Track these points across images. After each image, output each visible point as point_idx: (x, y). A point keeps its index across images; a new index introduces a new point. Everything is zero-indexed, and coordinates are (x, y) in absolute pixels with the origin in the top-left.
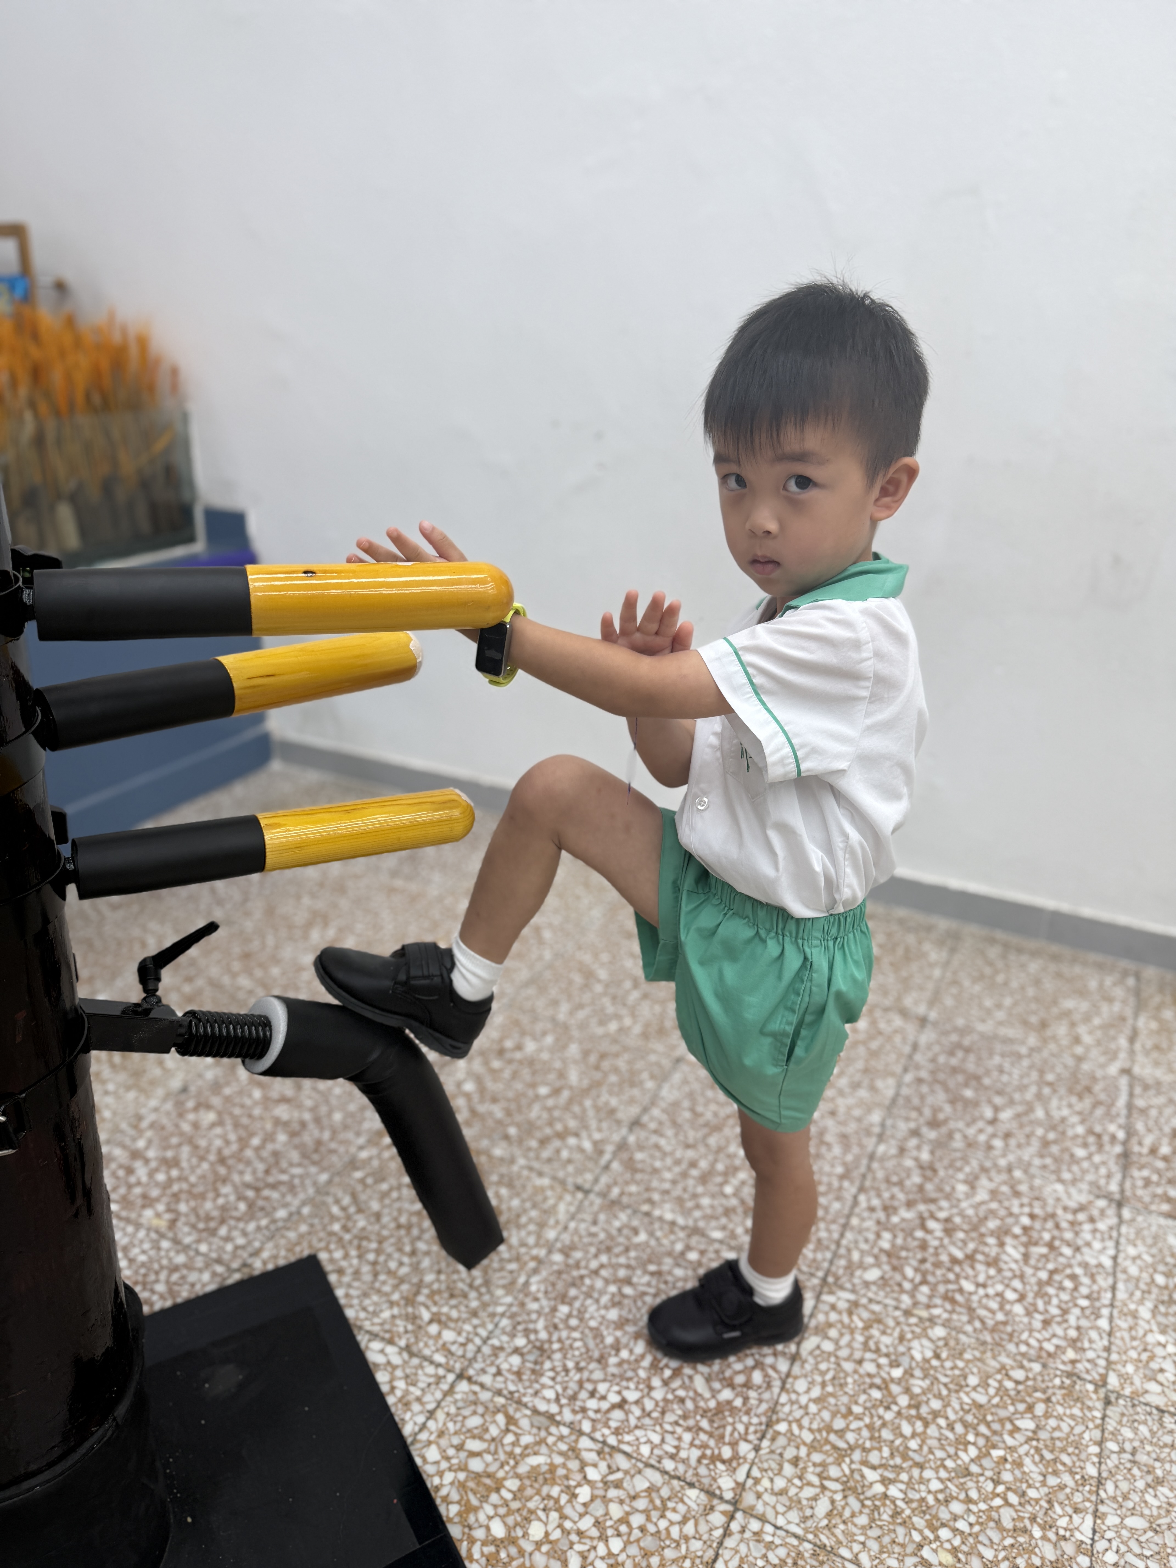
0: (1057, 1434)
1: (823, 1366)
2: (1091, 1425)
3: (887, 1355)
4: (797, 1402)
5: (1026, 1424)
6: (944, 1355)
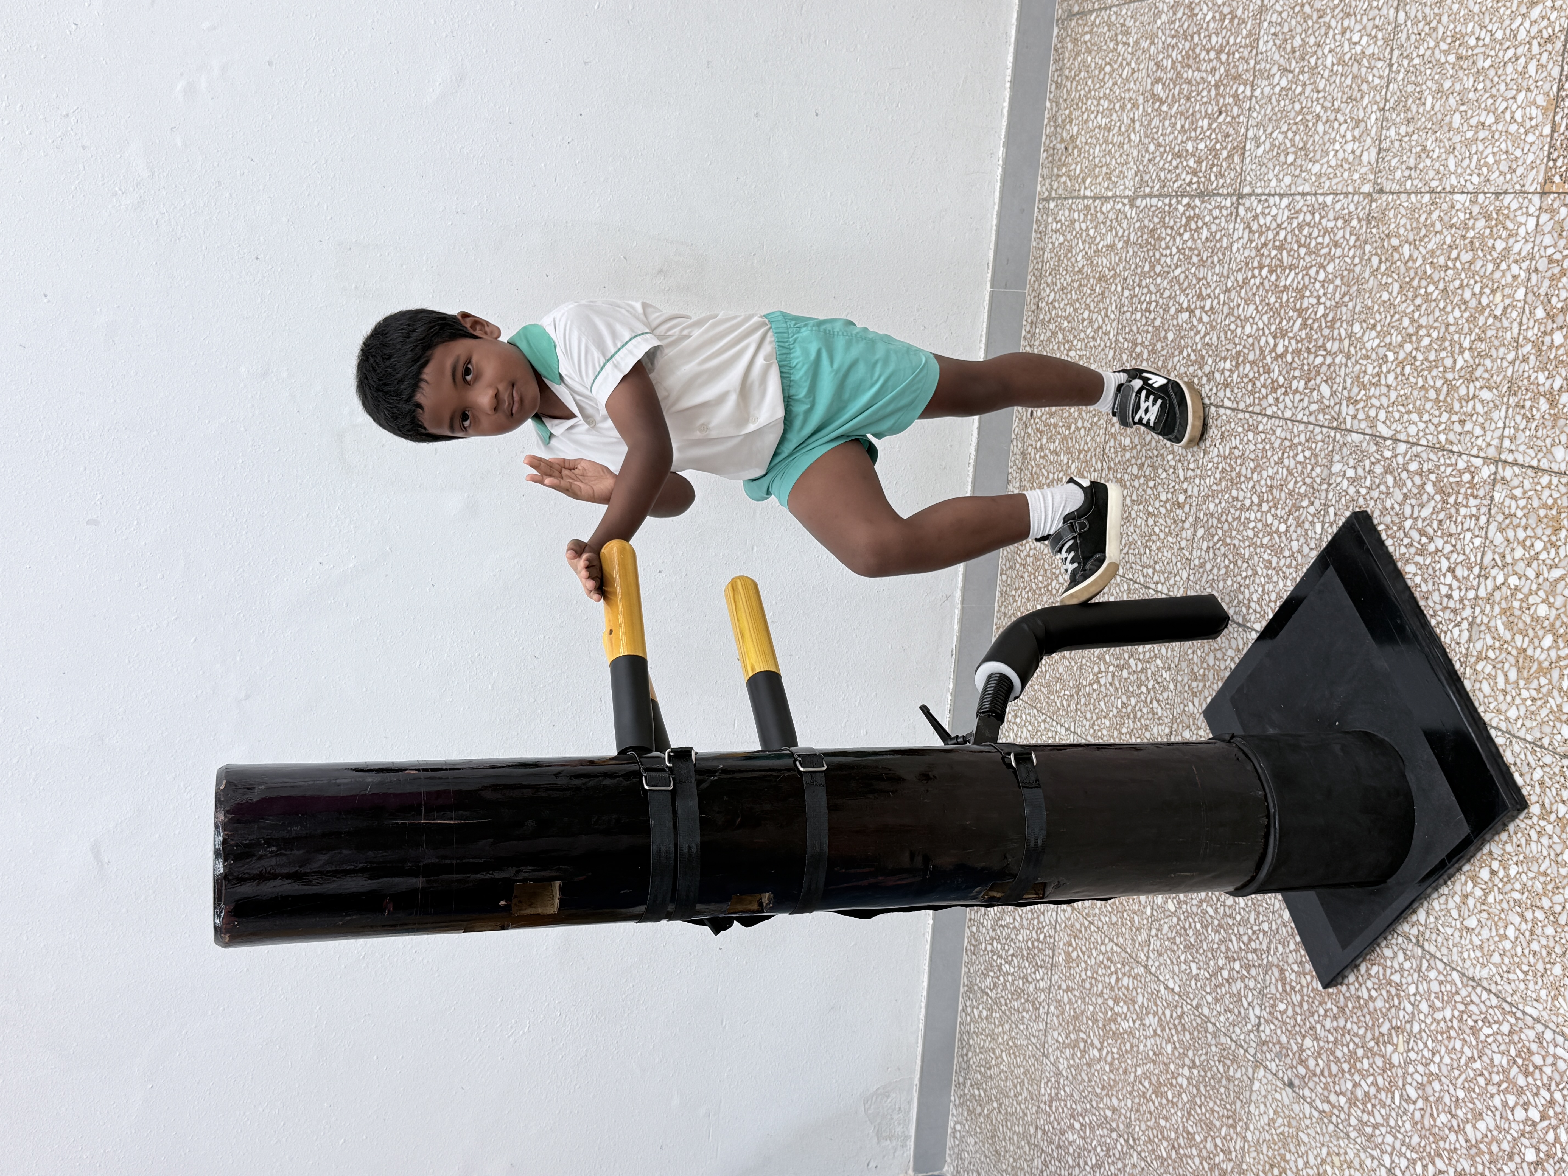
0: (1409, 227)
1: (1397, 415)
2: (1398, 202)
3: (1380, 367)
4: (1423, 430)
5: (1406, 250)
6: (1372, 321)
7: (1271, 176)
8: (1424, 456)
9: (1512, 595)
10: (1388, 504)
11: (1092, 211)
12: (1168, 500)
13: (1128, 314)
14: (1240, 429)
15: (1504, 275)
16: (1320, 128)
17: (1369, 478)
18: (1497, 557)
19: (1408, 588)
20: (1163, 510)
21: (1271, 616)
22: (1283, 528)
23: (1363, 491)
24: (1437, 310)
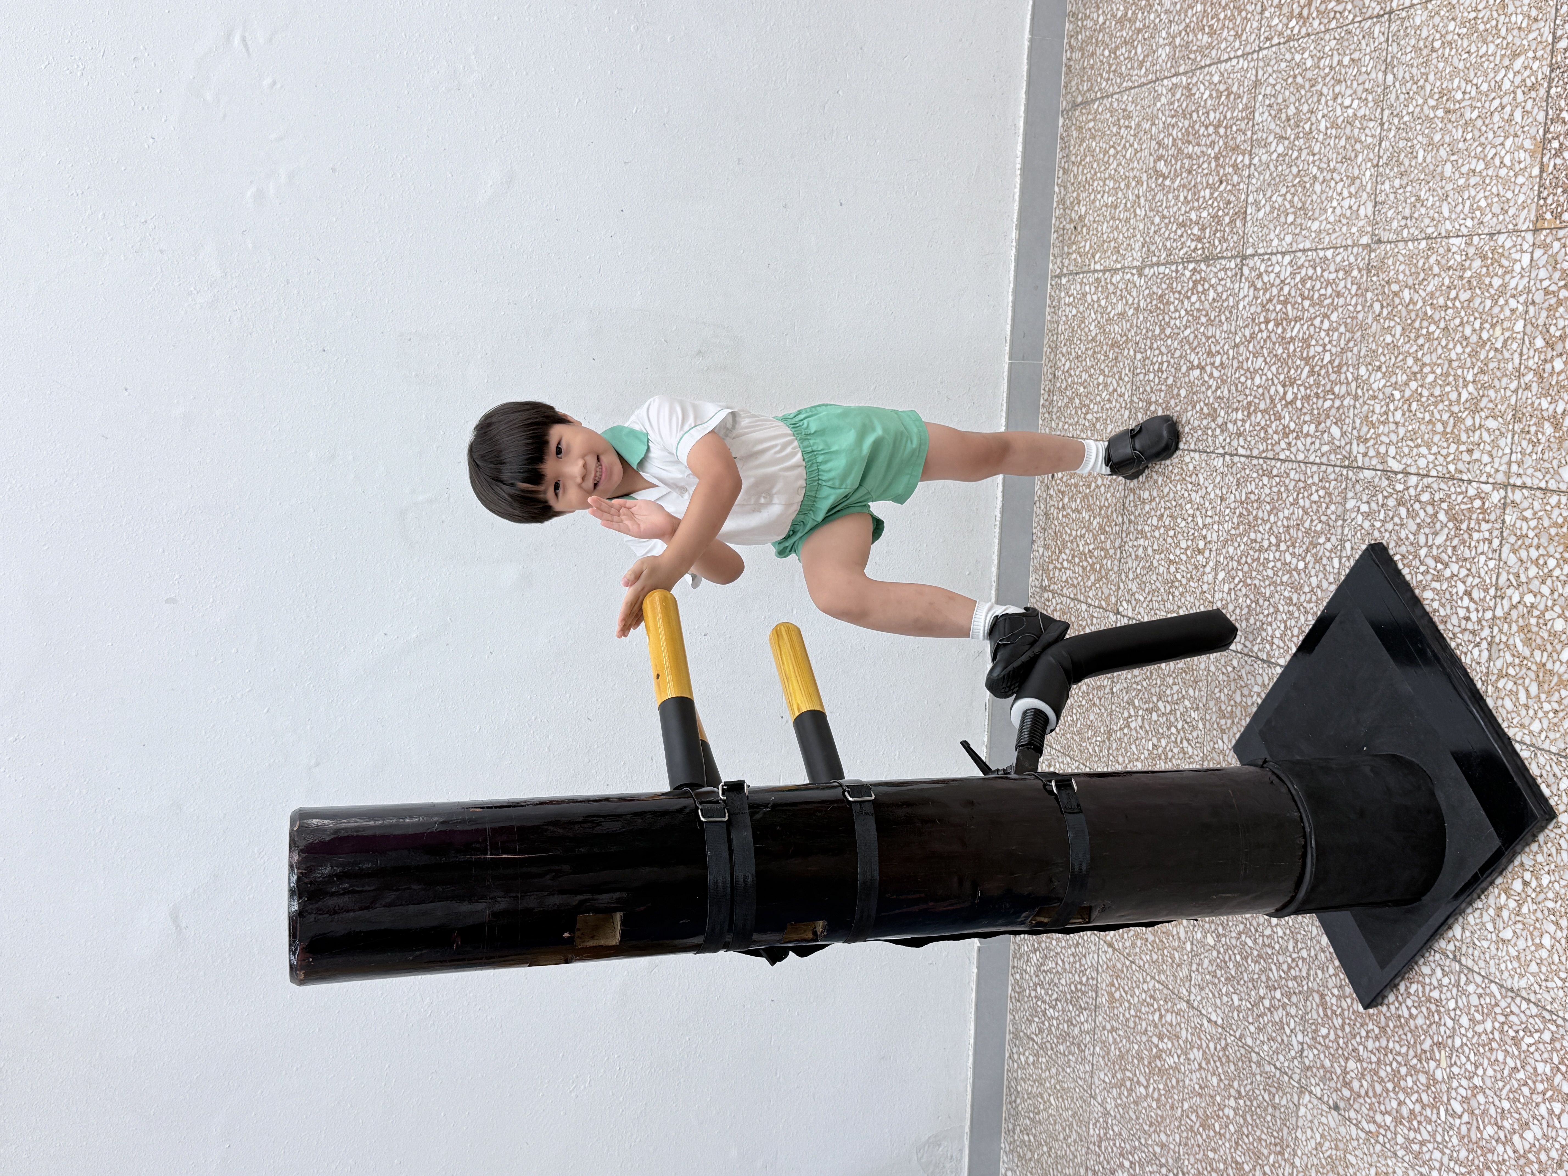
0: (1408, 273)
1: (1406, 450)
2: (1396, 250)
3: (1388, 405)
4: (1433, 462)
5: (1406, 295)
6: (1377, 364)
7: (1272, 236)
8: (1435, 486)
9: (1528, 612)
10: (1403, 535)
11: (1103, 283)
12: (1188, 547)
13: (1142, 376)
14: (1255, 475)
15: (1502, 310)
16: (1318, 188)
17: (1382, 512)
18: (1511, 577)
19: (1427, 614)
20: (1184, 557)
21: (1294, 650)
22: (1301, 565)
23: (1378, 524)
24: (1439, 348)
